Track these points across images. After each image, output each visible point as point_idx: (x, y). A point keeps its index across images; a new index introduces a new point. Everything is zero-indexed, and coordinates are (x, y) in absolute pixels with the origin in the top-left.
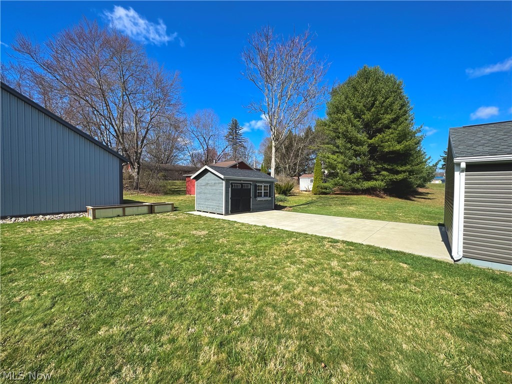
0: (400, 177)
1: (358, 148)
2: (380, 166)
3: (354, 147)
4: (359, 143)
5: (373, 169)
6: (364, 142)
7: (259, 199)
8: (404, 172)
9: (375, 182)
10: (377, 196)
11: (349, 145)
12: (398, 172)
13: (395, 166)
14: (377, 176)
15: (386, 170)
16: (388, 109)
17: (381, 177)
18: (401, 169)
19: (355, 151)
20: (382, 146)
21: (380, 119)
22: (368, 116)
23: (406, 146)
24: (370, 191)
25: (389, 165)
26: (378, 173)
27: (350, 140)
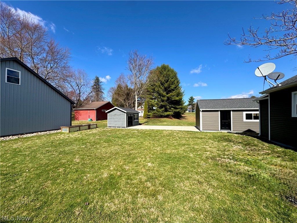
0: (178, 110)
1: (163, 98)
2: (170, 106)
3: (162, 98)
4: (164, 96)
5: (168, 107)
6: (165, 96)
7: (135, 121)
8: (179, 108)
9: (169, 113)
10: (170, 118)
11: (159, 97)
12: (177, 109)
13: (176, 106)
14: (170, 110)
15: (173, 107)
16: (173, 83)
17: (171, 111)
18: (178, 107)
19: (162, 99)
20: (171, 98)
21: (170, 87)
22: (166, 85)
23: (180, 98)
24: (167, 116)
25: (174, 105)
26: (170, 109)
27: (160, 95)
